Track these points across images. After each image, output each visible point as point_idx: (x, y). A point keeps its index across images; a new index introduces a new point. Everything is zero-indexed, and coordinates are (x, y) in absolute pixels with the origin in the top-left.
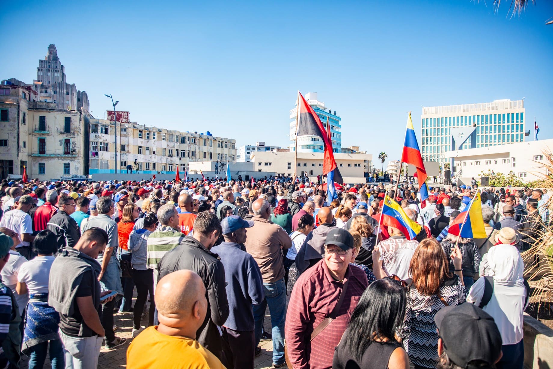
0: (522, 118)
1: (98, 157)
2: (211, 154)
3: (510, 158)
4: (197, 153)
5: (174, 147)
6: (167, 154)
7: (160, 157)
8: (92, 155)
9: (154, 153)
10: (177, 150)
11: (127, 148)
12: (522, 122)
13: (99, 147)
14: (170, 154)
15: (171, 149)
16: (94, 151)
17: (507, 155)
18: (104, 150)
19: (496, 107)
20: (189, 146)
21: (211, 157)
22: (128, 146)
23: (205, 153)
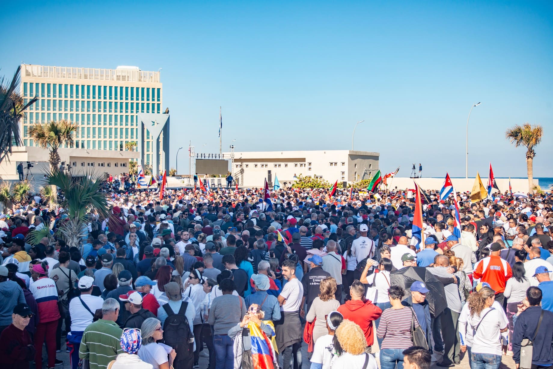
0: (159, 96)
3: (306, 163)
12: (158, 100)
17: (303, 160)
19: (128, 77)
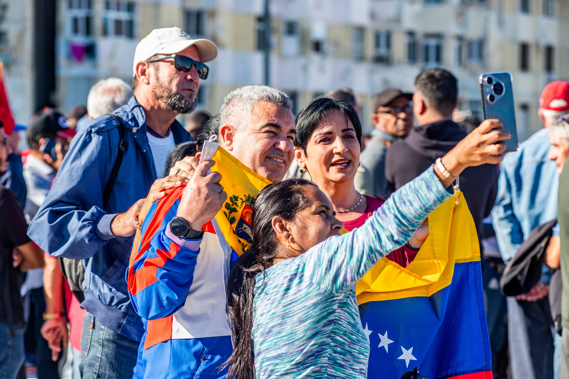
1: (95, 66)
2: (549, 51)
4: (492, 47)
5: (398, 20)
6: (370, 50)
7: (343, 64)
8: (69, 57)
9: (317, 46)
10: (411, 34)
11: (208, 26)
13: (97, 23)
14: (383, 51)
15: (383, 28)
16: (80, 40)
18: (118, 32)
20: (461, 15)
21: (549, 67)
22: (213, 14)
23: (524, 49)
